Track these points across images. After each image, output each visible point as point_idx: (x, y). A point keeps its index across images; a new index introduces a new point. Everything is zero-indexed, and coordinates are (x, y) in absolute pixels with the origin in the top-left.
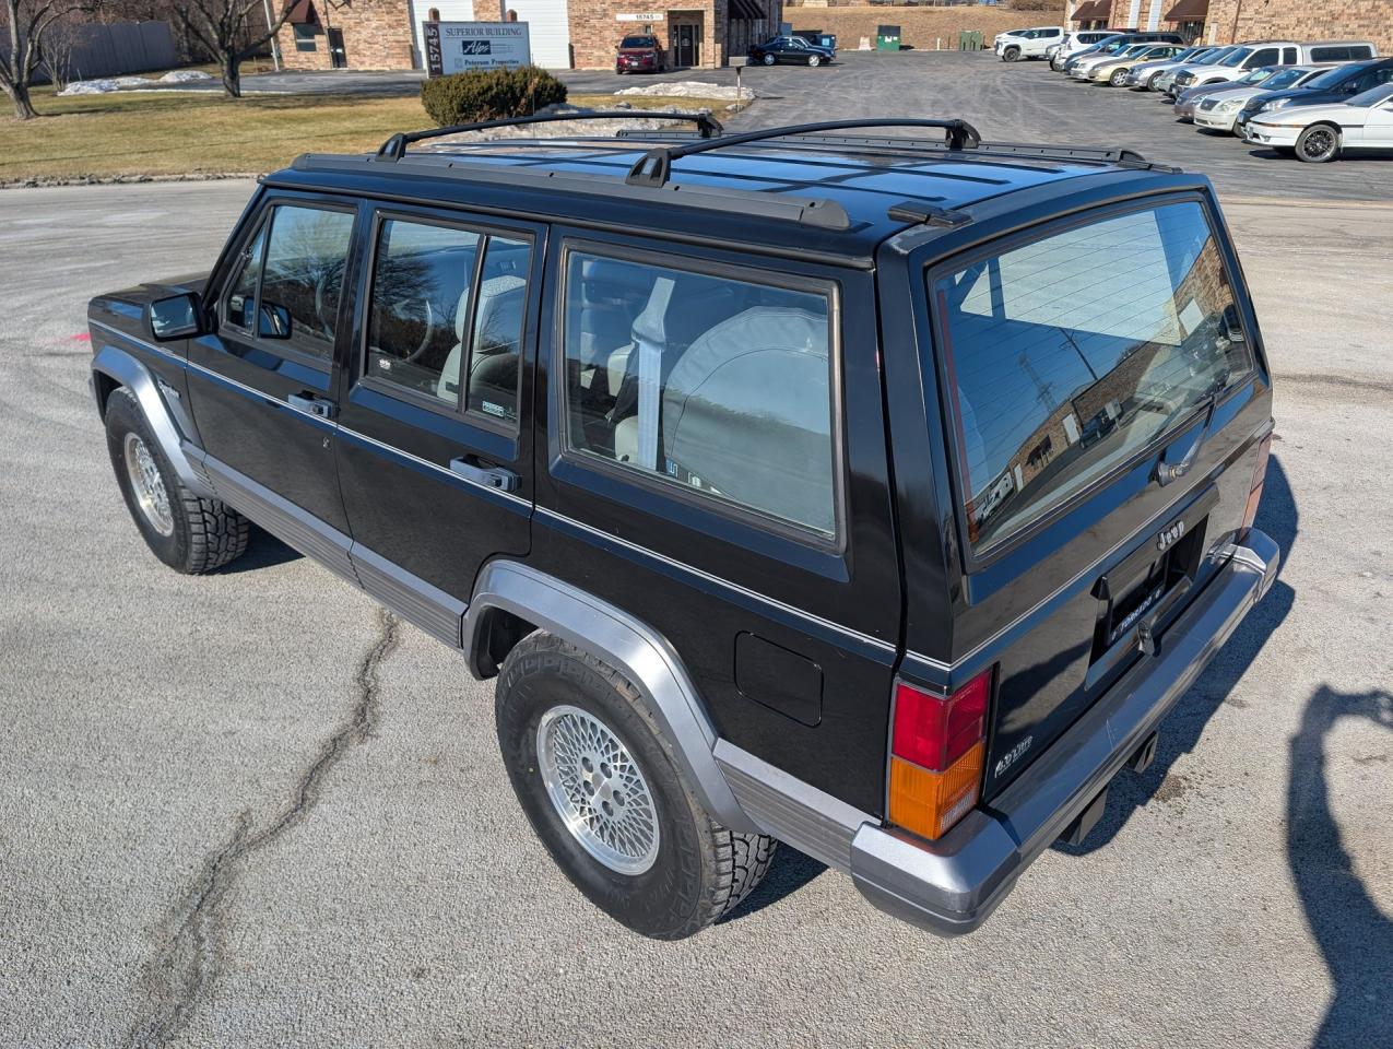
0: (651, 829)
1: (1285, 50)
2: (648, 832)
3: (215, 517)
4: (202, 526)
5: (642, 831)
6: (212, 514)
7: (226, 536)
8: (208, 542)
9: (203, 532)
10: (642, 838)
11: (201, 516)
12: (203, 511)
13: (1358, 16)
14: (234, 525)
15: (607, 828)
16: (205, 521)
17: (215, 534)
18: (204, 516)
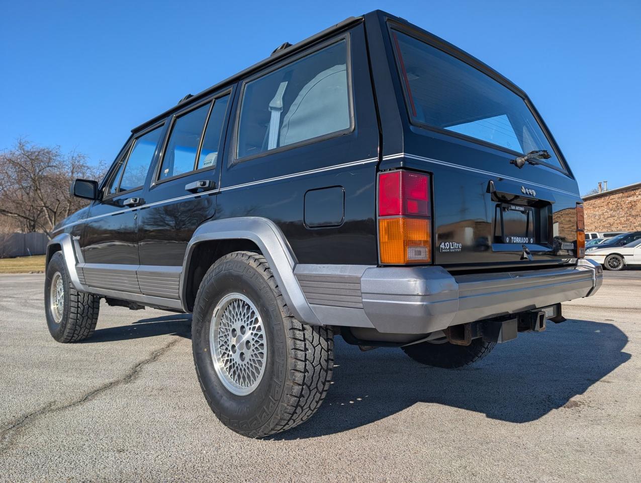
0: (259, 373)
1: (592, 234)
2: (256, 374)
3: (84, 306)
4: (76, 309)
5: (253, 373)
6: (82, 304)
7: (87, 317)
8: (77, 319)
9: (76, 312)
10: (251, 377)
11: (77, 304)
12: (78, 302)
13: (621, 223)
14: (91, 312)
15: (234, 367)
16: (78, 307)
17: (81, 315)
18: (78, 304)
